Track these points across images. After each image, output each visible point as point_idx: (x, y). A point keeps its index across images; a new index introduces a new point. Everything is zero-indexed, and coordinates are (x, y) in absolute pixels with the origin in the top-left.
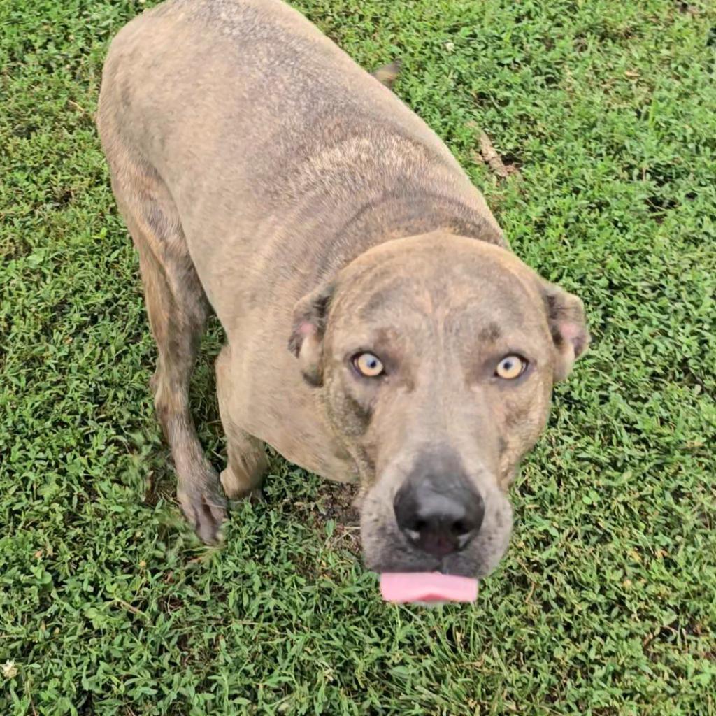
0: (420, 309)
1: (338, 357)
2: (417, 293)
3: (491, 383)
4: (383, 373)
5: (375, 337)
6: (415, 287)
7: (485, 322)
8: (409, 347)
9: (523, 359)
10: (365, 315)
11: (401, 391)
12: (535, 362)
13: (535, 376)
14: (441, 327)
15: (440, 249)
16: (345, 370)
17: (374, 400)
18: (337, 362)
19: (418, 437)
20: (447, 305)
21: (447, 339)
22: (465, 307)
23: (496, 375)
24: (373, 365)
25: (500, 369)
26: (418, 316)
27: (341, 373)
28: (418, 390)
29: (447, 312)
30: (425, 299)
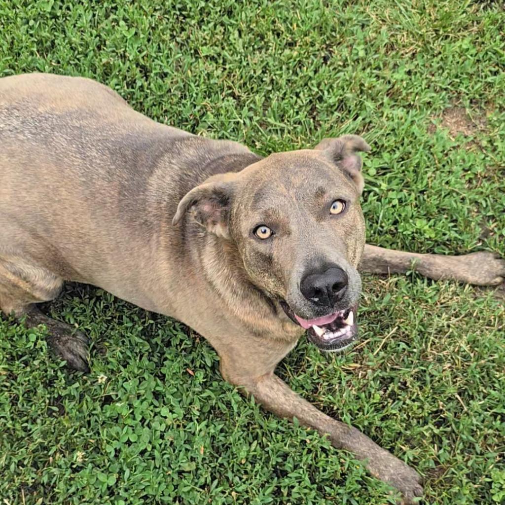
0: (281, 194)
1: (245, 235)
2: (277, 186)
3: (331, 218)
4: (272, 234)
5: (263, 216)
6: (275, 183)
7: (315, 188)
8: (282, 215)
9: (341, 201)
10: (254, 208)
11: (285, 238)
12: (349, 201)
13: (352, 208)
14: (294, 199)
15: (279, 161)
16: (252, 240)
17: (271, 248)
18: (246, 238)
19: (302, 254)
20: (293, 187)
21: (299, 204)
22: (303, 184)
23: (331, 214)
24: (265, 232)
25: (332, 211)
26: (282, 198)
27: (250, 243)
28: (293, 233)
29: (295, 190)
30: (282, 188)
